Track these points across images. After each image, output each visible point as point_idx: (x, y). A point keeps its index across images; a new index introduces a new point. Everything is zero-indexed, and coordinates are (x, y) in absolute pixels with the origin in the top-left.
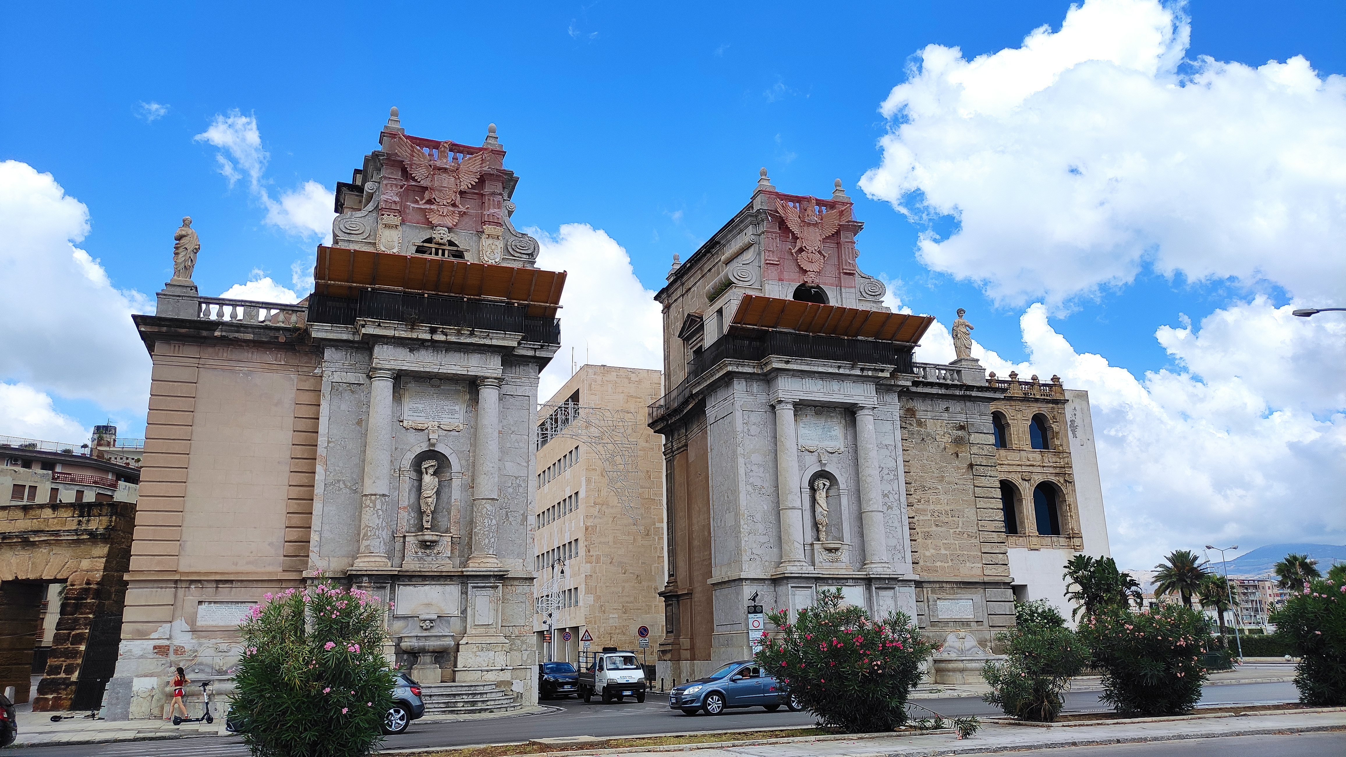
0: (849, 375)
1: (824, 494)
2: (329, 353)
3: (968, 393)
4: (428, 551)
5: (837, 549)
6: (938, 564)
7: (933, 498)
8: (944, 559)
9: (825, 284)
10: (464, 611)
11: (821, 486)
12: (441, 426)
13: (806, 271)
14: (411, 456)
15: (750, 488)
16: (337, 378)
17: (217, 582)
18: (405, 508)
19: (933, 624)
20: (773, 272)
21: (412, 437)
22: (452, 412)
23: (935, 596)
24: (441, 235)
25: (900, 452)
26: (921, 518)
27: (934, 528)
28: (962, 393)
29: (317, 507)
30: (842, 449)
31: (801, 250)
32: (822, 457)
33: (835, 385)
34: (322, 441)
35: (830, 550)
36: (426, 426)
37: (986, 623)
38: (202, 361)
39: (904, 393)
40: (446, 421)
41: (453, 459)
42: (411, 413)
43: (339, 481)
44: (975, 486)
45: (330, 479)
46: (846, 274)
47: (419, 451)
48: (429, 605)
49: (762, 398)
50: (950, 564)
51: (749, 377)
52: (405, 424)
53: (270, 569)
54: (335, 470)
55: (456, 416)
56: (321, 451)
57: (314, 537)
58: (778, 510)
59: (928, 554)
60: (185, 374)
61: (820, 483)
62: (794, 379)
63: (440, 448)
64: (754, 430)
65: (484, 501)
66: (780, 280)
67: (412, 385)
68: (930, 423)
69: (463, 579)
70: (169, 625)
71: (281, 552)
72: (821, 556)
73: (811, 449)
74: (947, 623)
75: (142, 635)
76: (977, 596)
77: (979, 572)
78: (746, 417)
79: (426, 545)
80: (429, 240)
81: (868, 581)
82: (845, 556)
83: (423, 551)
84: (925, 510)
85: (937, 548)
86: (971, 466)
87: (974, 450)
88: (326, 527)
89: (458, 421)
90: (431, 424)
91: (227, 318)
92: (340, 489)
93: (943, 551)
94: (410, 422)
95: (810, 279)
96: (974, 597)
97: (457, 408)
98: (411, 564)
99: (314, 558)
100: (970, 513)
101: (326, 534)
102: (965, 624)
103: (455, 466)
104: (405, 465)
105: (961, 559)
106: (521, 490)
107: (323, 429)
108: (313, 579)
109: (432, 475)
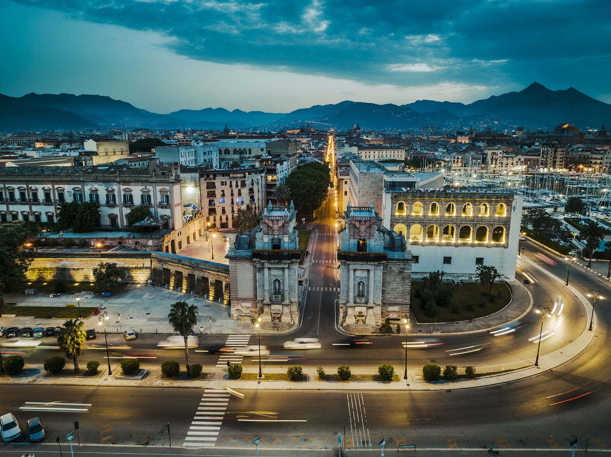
0: (367, 264)
1: (362, 286)
2: (257, 262)
6: (391, 299)
7: (391, 285)
8: (393, 298)
9: (366, 238)
10: (283, 309)
12: (278, 275)
13: (361, 236)
14: (273, 280)
15: (343, 285)
17: (245, 299)
19: (387, 312)
20: (352, 237)
21: (273, 277)
23: (388, 306)
24: (276, 236)
25: (382, 275)
27: (391, 292)
29: (258, 289)
30: (366, 277)
31: (360, 231)
33: (364, 266)
34: (257, 278)
38: (237, 263)
40: (279, 273)
41: (281, 281)
43: (261, 285)
44: (403, 282)
45: (259, 285)
46: (372, 236)
48: (277, 308)
50: (394, 300)
54: (260, 283)
56: (257, 280)
58: (349, 291)
59: (388, 297)
60: (234, 265)
61: (361, 284)
62: (353, 265)
63: (278, 279)
64: (345, 273)
66: (354, 239)
67: (273, 269)
68: (393, 268)
69: (282, 304)
70: (237, 306)
71: (254, 295)
73: (358, 277)
75: (234, 308)
76: (399, 306)
77: (401, 301)
80: (274, 238)
81: (367, 307)
85: (391, 296)
86: (403, 278)
87: (405, 274)
89: (282, 274)
90: (276, 275)
92: (261, 287)
94: (273, 275)
95: (362, 238)
97: (281, 271)
98: (274, 300)
99: (258, 298)
100: (401, 288)
101: (259, 294)
102: (396, 312)
103: (281, 282)
104: (272, 282)
105: (396, 298)
106: (294, 286)
107: (257, 276)
108: (258, 302)
109: (277, 283)
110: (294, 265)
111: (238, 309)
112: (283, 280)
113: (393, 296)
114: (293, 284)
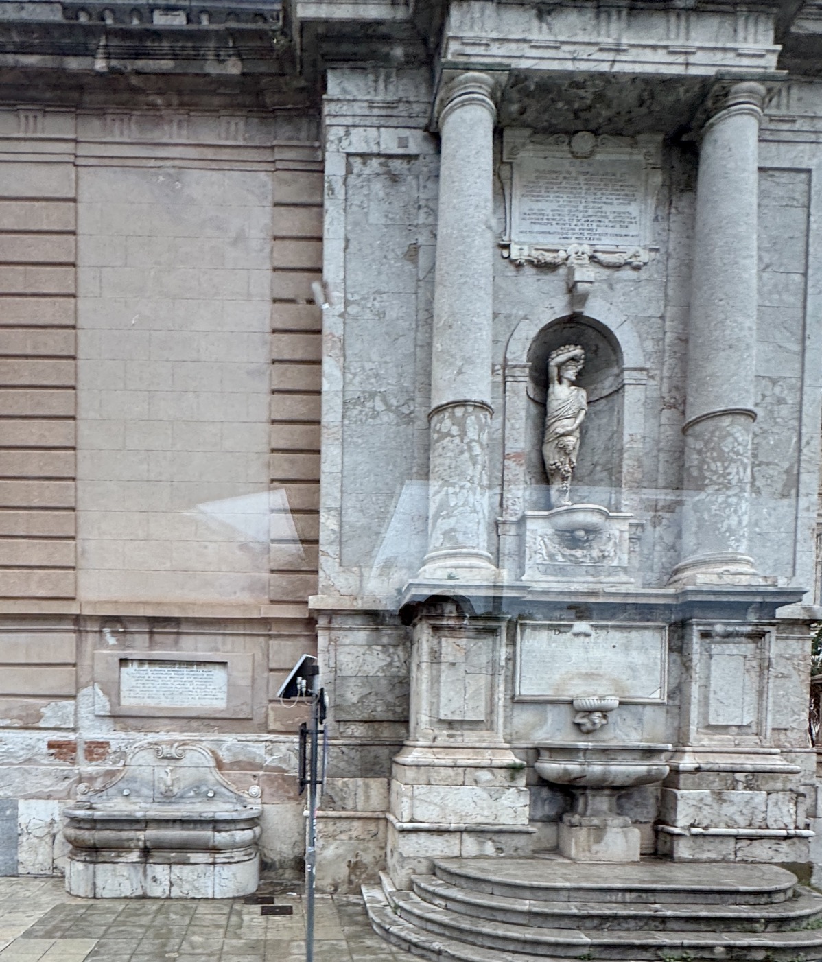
4: (578, 553)
12: (599, 255)
14: (528, 332)
16: (358, 144)
17: (151, 621)
18: (517, 457)
21: (530, 286)
22: (625, 221)
36: (562, 254)
38: (81, 149)
41: (625, 337)
42: (526, 225)
43: (372, 395)
45: (354, 391)
47: (547, 318)
52: (515, 253)
54: (363, 369)
55: (633, 230)
60: (52, 180)
63: (595, 310)
67: (529, 157)
75: (25, 723)
83: (568, 552)
88: (350, 502)
89: (635, 241)
90: (574, 248)
92: (375, 415)
94: (526, 248)
97: (634, 209)
99: (330, 570)
103: (632, 353)
104: (519, 351)
106: (784, 411)
107: (332, 270)
108: (332, 614)
109: (573, 383)
110: (797, 126)
111: (72, 736)
114: (774, 382)
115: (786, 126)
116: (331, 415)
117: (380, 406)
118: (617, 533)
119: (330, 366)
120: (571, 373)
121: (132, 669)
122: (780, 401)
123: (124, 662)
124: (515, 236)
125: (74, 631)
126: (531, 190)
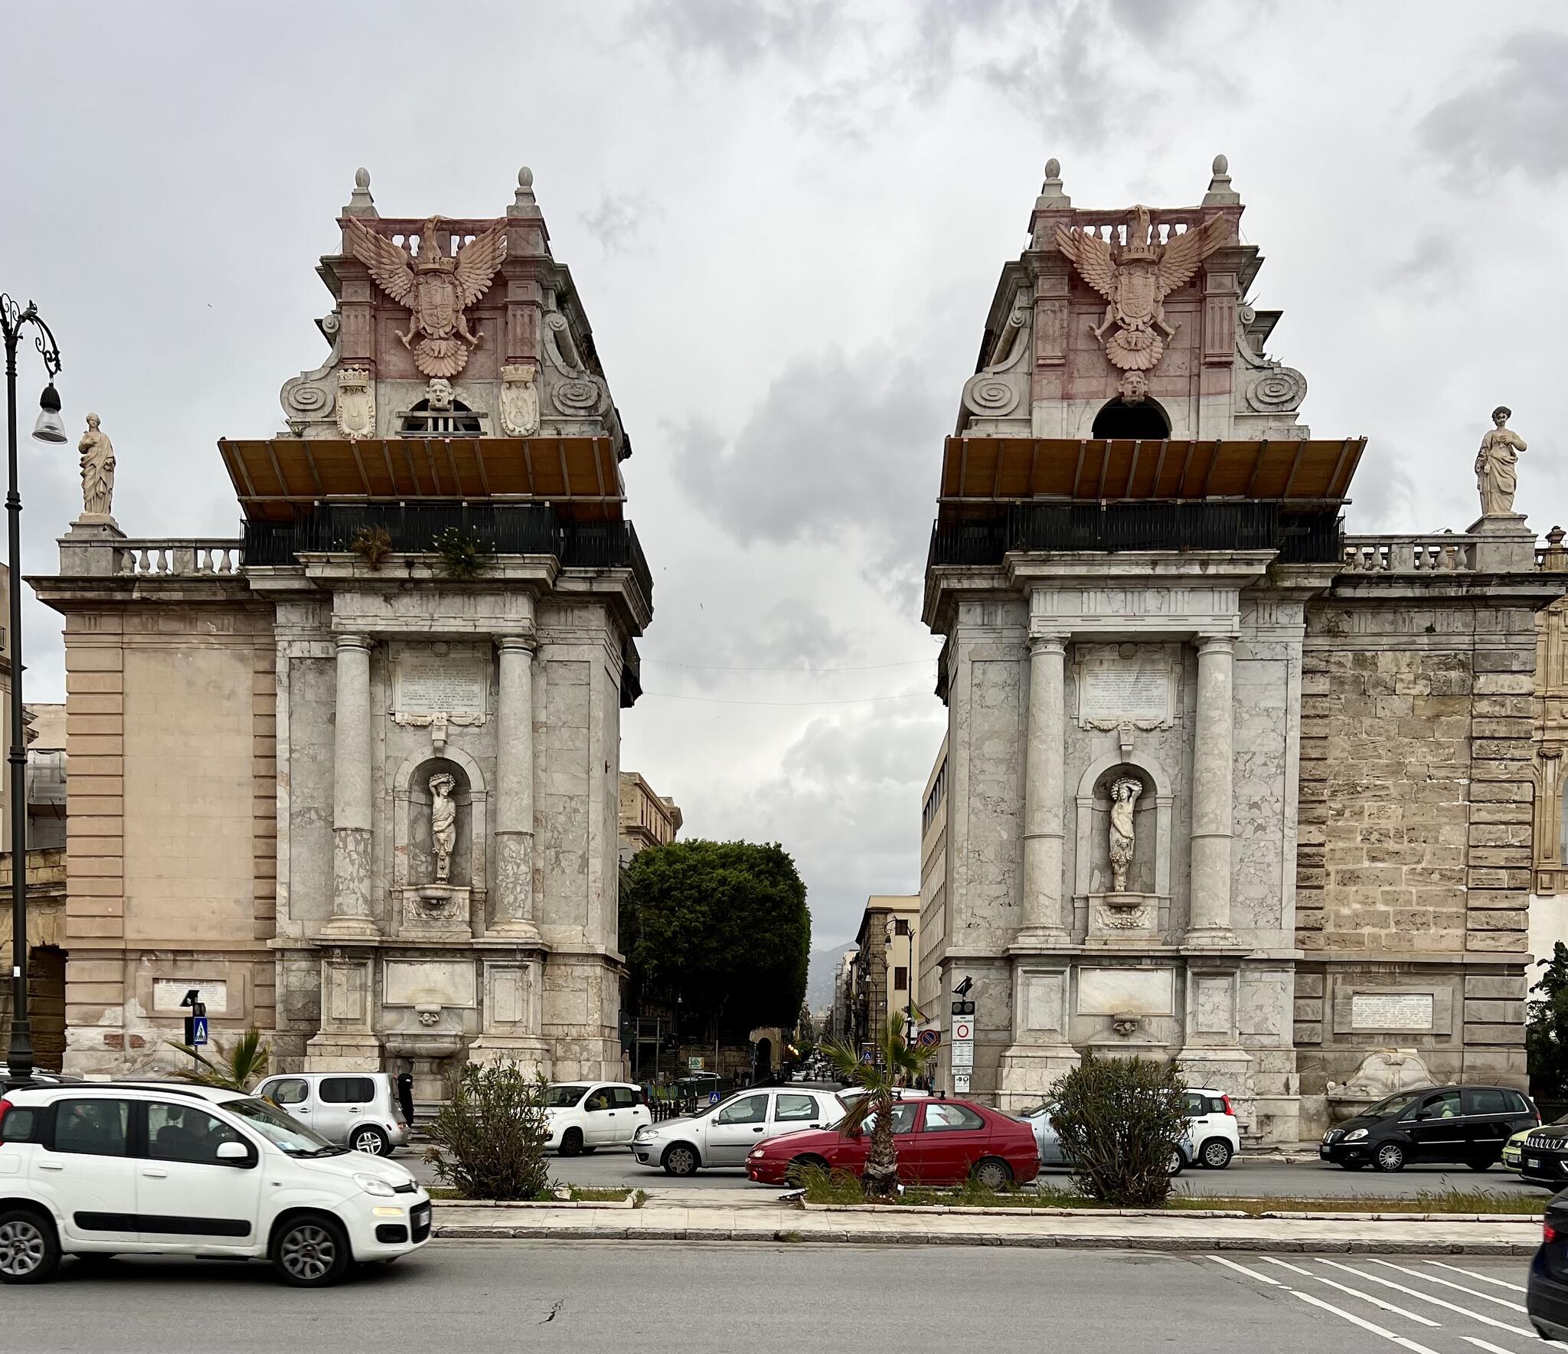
0: (1180, 577)
1: (1129, 807)
2: (282, 615)
3: (1477, 591)
4: (434, 913)
5: (1131, 907)
6: (1367, 930)
7: (1370, 806)
8: (1382, 920)
9: (1165, 394)
10: (480, 1003)
11: (1125, 793)
12: (453, 719)
13: (1123, 371)
14: (408, 768)
15: (977, 803)
16: (296, 651)
17: (175, 952)
18: (403, 849)
19: (1339, 1037)
20: (1050, 383)
21: (410, 738)
22: (470, 696)
23: (1350, 989)
24: (441, 393)
25: (1295, 720)
26: (1341, 844)
27: (1366, 864)
28: (1462, 591)
29: (283, 848)
30: (1170, 722)
31: (1115, 327)
32: (1124, 740)
33: (1150, 600)
34: (282, 750)
35: (1118, 908)
36: (429, 719)
37: (1456, 1040)
38: (126, 639)
39: (1317, 603)
40: (460, 709)
41: (473, 772)
42: (406, 700)
43: (309, 809)
44: (1471, 780)
45: (296, 808)
46: (1212, 365)
47: (420, 760)
48: (431, 991)
49: (1012, 635)
50: (1394, 930)
51: (986, 598)
52: (398, 718)
53: (238, 936)
54: (303, 793)
55: (476, 702)
56: (282, 766)
57: (282, 892)
58: (1023, 838)
59: (1346, 911)
60: (107, 659)
61: (1123, 789)
62: (1065, 596)
63: (452, 754)
64: (994, 696)
65: (506, 837)
66: (1067, 397)
67: (407, 657)
68: (1384, 658)
69: (476, 954)
70: (119, 1009)
71: (252, 912)
72: (1101, 919)
73: (1105, 725)
74: (1369, 1036)
75: (89, 1022)
76: (1445, 990)
77: (1457, 944)
78: (978, 672)
79: (432, 905)
80: (423, 405)
81: (1180, 963)
82: (1147, 919)
83: (428, 912)
84: (1351, 830)
85: (1367, 900)
86: (1468, 737)
87: (1482, 704)
88: (296, 878)
89: (477, 709)
90: (437, 716)
91: (153, 570)
92: (312, 822)
93: (1381, 907)
94: (406, 715)
95: (1133, 387)
96: (1437, 990)
97: (476, 688)
98: (411, 932)
99: (283, 922)
100: (1453, 832)
101: (297, 887)
102: (1411, 1038)
103: (476, 782)
104: (403, 781)
105: (1418, 921)
106: (578, 817)
107: (282, 732)
108: (283, 951)
109: (445, 797)
110: (578, 635)
111: (120, 1031)
112: (492, 766)
113: (1391, 898)
114: (571, 798)
115: (570, 635)
116: (283, 823)
117: (314, 816)
118: (461, 901)
119: (282, 792)
120: (444, 790)
121: (160, 987)
122: (576, 811)
123: (156, 980)
124: (397, 707)
125: (122, 959)
126: (408, 677)
